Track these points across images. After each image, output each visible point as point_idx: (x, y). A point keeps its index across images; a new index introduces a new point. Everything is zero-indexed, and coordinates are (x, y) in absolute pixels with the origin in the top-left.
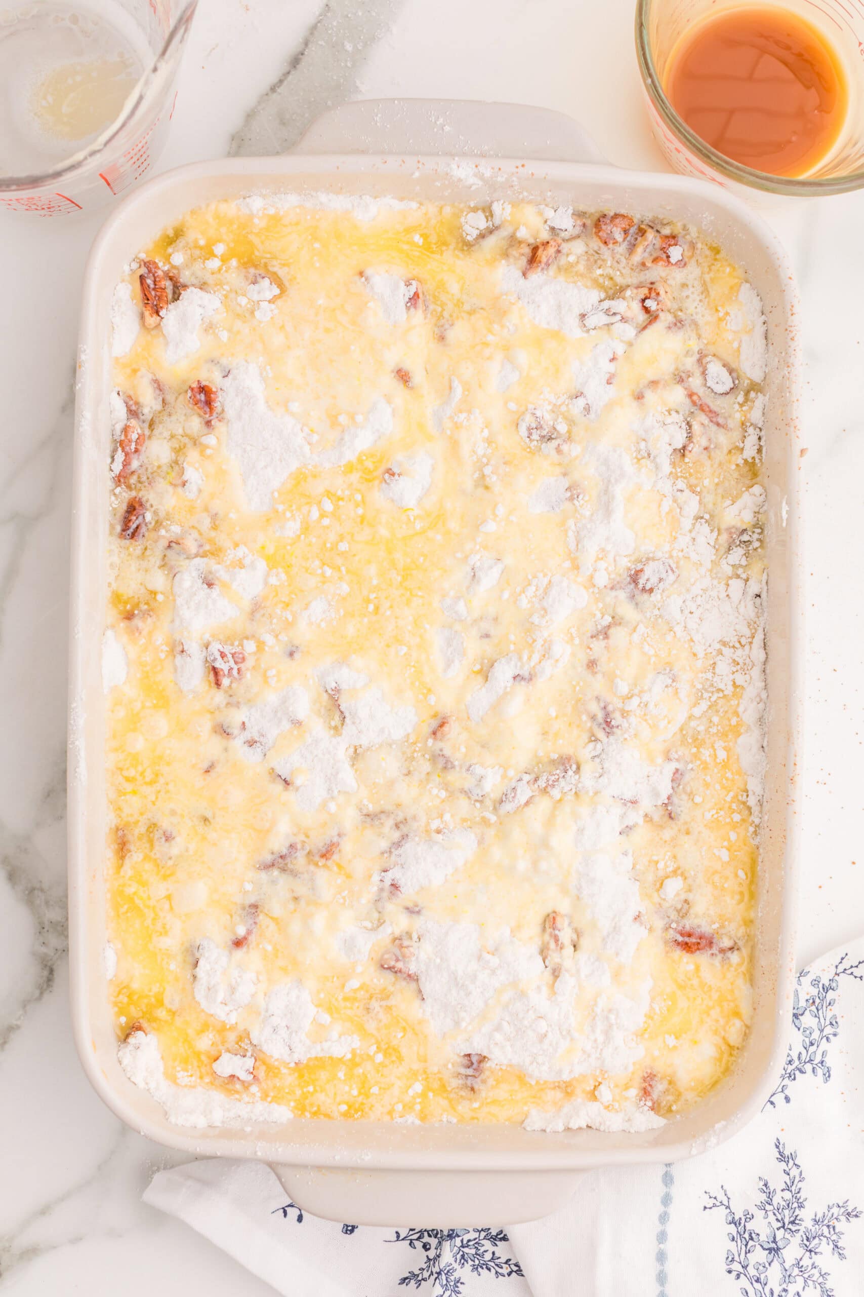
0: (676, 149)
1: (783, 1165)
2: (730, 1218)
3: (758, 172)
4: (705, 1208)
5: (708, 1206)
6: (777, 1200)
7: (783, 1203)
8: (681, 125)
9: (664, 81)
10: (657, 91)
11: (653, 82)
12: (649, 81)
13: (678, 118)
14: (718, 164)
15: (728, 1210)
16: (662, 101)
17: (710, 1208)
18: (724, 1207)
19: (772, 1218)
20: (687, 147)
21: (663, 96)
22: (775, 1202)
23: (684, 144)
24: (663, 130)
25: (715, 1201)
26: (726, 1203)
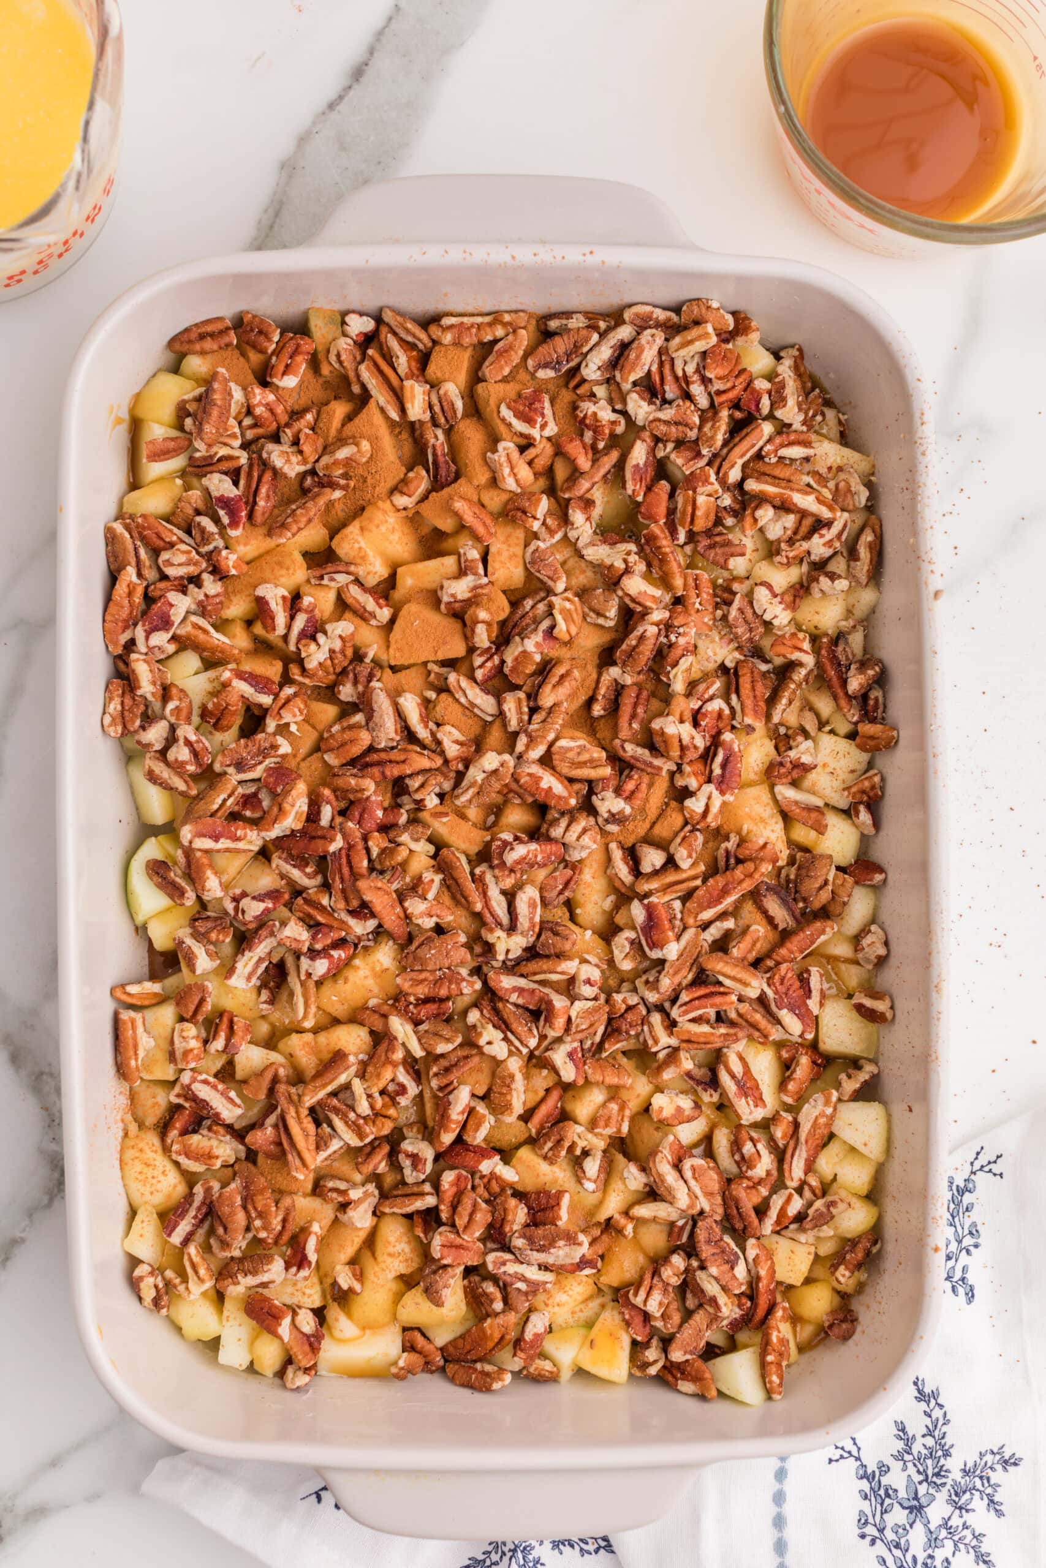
0: (816, 190)
1: (923, 1406)
2: (861, 1472)
3: (916, 216)
4: (831, 1461)
5: (834, 1458)
6: (917, 1448)
7: (924, 1451)
8: (821, 161)
9: (800, 111)
10: (792, 121)
11: (787, 109)
12: (782, 109)
13: (817, 152)
14: (868, 208)
15: (859, 1463)
16: (799, 132)
17: (837, 1461)
18: (852, 1459)
19: (911, 1470)
20: (830, 188)
21: (798, 126)
22: (915, 1451)
23: (826, 185)
24: (800, 168)
25: (841, 1452)
26: (855, 1453)
